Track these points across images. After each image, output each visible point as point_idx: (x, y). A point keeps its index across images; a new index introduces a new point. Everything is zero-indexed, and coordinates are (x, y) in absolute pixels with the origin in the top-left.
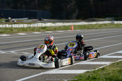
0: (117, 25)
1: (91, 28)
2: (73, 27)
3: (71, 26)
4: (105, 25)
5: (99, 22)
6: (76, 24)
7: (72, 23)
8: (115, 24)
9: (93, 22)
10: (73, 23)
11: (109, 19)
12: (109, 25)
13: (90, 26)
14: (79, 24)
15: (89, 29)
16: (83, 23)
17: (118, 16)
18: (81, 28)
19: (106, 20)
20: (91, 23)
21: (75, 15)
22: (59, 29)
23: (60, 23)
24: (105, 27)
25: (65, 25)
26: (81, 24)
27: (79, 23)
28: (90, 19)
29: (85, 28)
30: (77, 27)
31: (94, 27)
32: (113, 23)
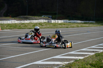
1: (23, 27)
4: (40, 24)
5: (33, 21)
6: (5, 23)
8: (52, 23)
9: (26, 20)
10: (1, 21)
11: (45, 18)
12: (44, 24)
13: (22, 25)
14: (8, 23)
15: (20, 29)
17: (55, 14)
18: (11, 28)
19: (41, 19)
20: (23, 22)
26: (11, 23)
27: (8, 21)
28: (22, 16)
29: (15, 27)
30: (5, 27)
31: (27, 26)
32: (49, 22)
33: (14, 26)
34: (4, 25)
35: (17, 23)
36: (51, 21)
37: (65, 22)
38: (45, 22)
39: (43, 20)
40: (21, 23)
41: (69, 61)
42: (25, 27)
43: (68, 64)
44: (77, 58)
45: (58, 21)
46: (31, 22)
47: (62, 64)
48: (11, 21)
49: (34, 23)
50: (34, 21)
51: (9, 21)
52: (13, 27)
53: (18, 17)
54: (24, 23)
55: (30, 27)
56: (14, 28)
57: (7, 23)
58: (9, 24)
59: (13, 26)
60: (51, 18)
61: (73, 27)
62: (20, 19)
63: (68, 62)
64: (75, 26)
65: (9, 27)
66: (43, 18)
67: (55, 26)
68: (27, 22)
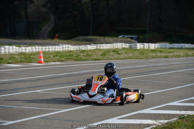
0: (143, 52)
1: (83, 58)
2: (42, 55)
3: (39, 53)
4: (116, 51)
5: (101, 45)
6: (50, 50)
7: (40, 47)
8: (138, 50)
9: (90, 44)
10: (44, 47)
11: (124, 39)
12: (123, 52)
13: (82, 54)
14: (57, 50)
15: (78, 60)
16: (64, 46)
17: (144, 32)
18: (62, 59)
19: (117, 42)
20: (83, 47)
21: (47, 28)
22: (10, 61)
23: (11, 47)
24: (116, 56)
25: (24, 51)
26: (61, 50)
27: (56, 47)
28: (81, 38)
29: (70, 57)
30: (52, 57)
31: (90, 56)
32: (132, 47)
33: (68, 55)
34: (49, 54)
35: (72, 49)
36: (136, 45)
37: (162, 48)
38: (125, 48)
39: (121, 44)
40: (79, 50)
41: (169, 119)
42: (88, 57)
43: (167, 123)
44: (183, 112)
45: (149, 45)
46: (98, 48)
47: (156, 124)
48: (61, 47)
49: (104, 49)
50: (104, 45)
51: (59, 47)
52: (66, 58)
53: (75, 39)
54: (86, 49)
55: (97, 58)
56: (67, 60)
57: (55, 51)
58: (58, 52)
59: (66, 56)
60: (136, 40)
61: (177, 55)
62: (78, 42)
63: (167, 121)
64: (182, 55)
65: (58, 57)
66: (121, 39)
67: (143, 54)
68: (92, 49)
